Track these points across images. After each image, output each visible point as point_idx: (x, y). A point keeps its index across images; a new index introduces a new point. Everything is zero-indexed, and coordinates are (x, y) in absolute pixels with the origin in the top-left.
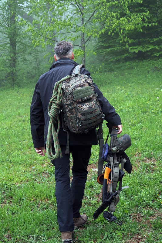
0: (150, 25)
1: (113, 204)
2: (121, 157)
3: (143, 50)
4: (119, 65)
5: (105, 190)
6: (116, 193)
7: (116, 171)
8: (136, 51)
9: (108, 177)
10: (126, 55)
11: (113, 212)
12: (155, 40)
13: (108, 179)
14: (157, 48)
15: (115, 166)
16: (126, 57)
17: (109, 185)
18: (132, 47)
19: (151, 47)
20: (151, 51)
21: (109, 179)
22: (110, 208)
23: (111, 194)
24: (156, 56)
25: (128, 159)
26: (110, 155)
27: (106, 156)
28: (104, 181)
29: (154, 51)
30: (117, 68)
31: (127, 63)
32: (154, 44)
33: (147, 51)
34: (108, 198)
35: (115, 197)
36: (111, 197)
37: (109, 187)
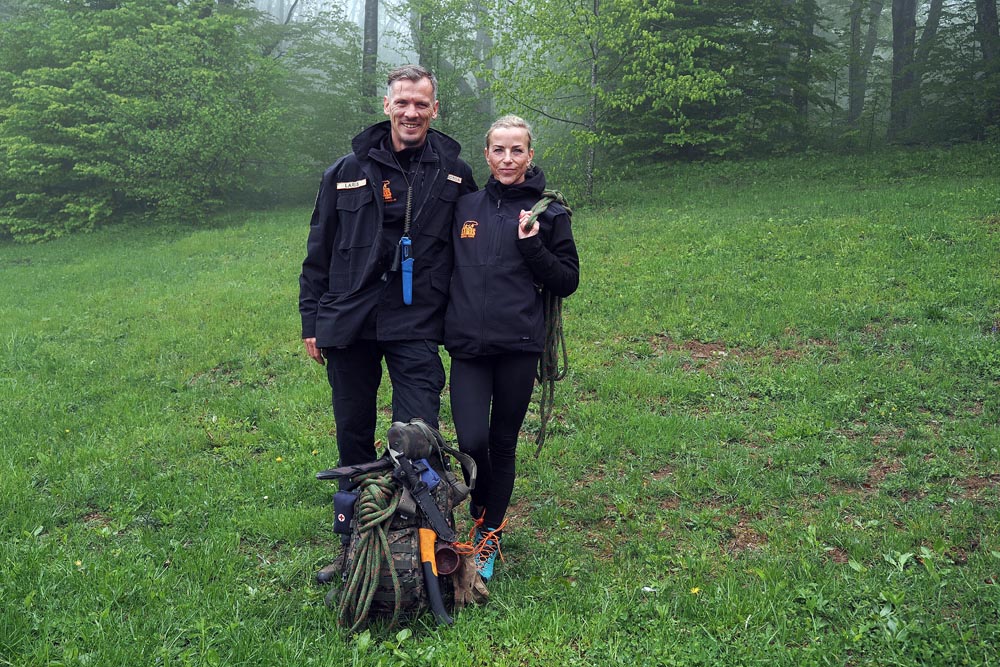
0: (728, 93)
3: (693, 143)
4: (642, 169)
8: (681, 143)
10: (657, 149)
12: (718, 123)
14: (721, 139)
16: (656, 153)
18: (672, 134)
19: (710, 138)
20: (708, 143)
24: (716, 156)
29: (714, 145)
30: (639, 173)
31: (659, 166)
32: (717, 130)
33: (701, 145)
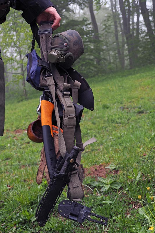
1: (75, 181)
2: (68, 76)
5: (50, 150)
6: (76, 150)
7: (69, 104)
9: (50, 121)
11: (79, 200)
13: (51, 126)
15: (65, 93)
17: (56, 138)
21: (55, 127)
22: (71, 190)
23: (63, 156)
25: (83, 81)
26: (44, 73)
27: (34, 73)
28: (45, 131)
34: (60, 169)
35: (75, 161)
36: (66, 163)
37: (57, 142)
